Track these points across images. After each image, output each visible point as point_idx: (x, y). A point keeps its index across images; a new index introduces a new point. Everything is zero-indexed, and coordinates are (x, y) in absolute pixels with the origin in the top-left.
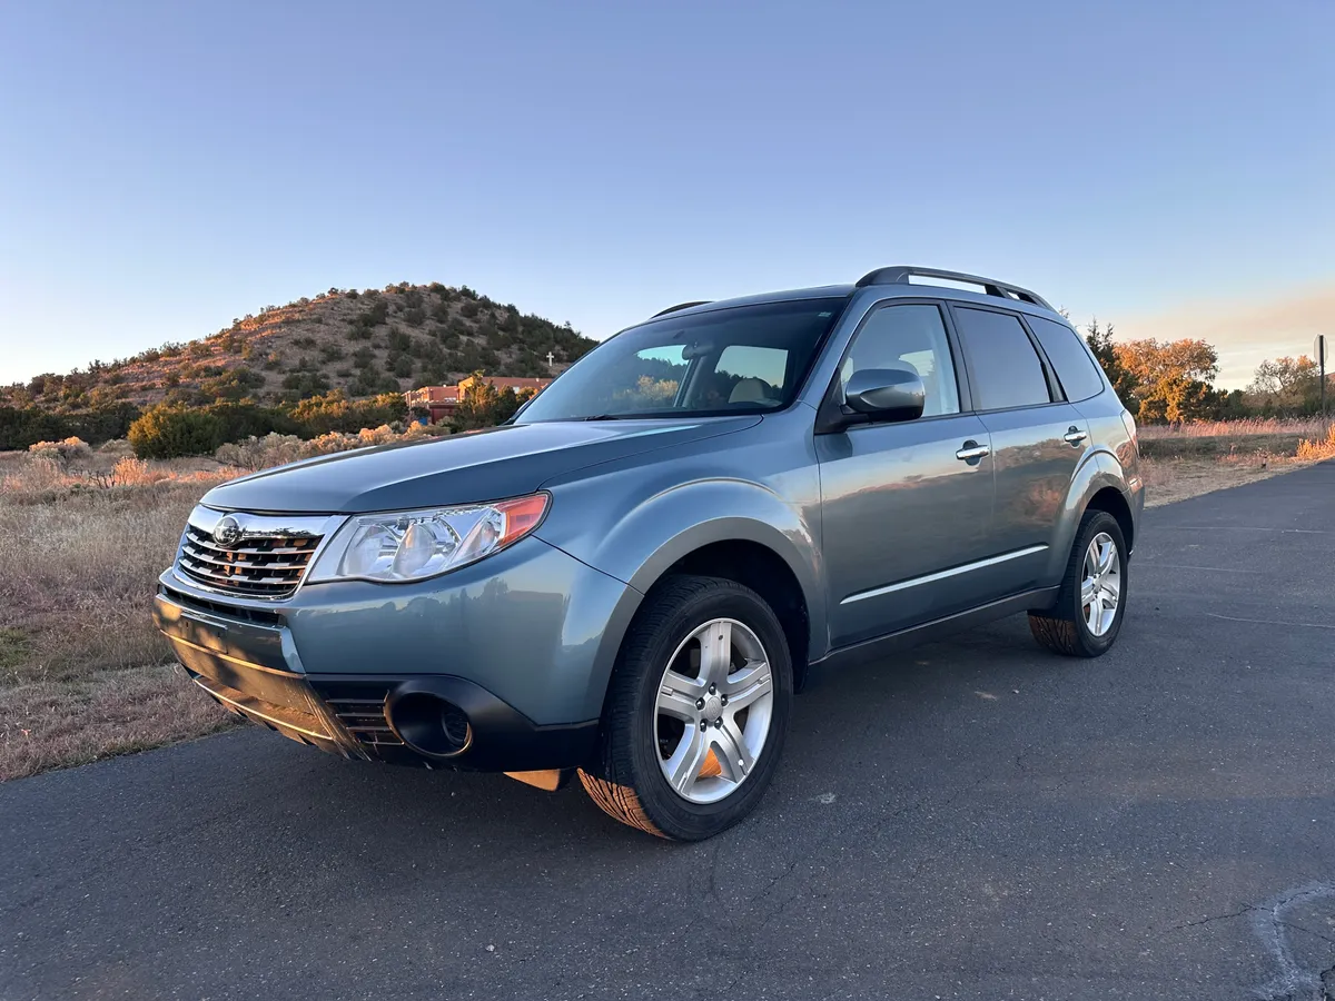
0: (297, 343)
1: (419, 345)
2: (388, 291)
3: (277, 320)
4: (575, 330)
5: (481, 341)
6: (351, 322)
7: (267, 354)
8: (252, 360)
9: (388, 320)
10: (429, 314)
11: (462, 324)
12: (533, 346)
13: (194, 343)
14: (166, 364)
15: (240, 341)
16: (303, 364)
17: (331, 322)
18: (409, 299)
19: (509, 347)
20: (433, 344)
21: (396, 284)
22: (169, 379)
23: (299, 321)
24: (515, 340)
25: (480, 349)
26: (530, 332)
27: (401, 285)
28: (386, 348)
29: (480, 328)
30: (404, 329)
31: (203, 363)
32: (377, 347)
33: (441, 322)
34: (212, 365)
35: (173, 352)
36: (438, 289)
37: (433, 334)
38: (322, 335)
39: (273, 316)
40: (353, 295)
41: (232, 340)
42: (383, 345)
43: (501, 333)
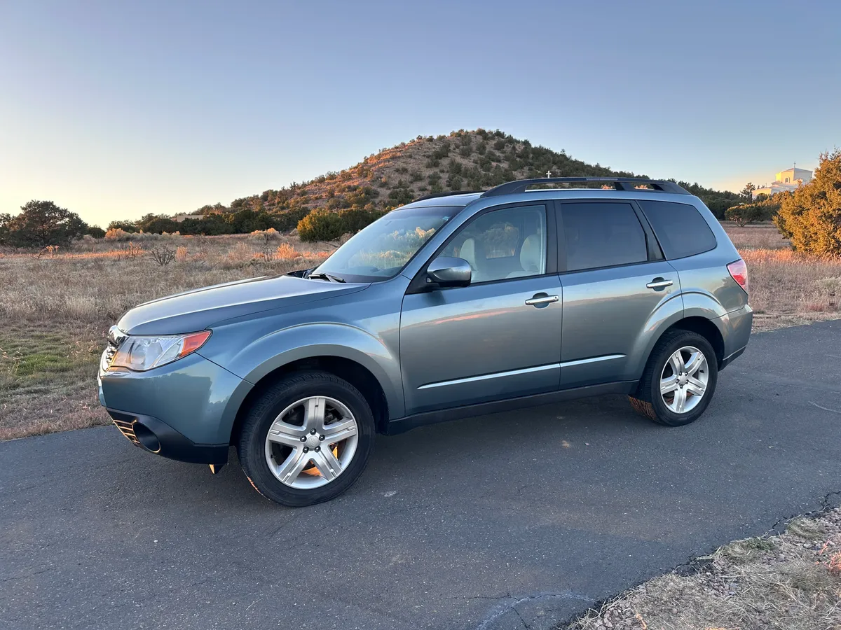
0: (397, 170)
1: (467, 170)
2: (451, 136)
3: (388, 157)
4: (568, 155)
5: (505, 165)
6: (428, 157)
7: (381, 178)
8: (373, 181)
9: (449, 154)
10: (474, 148)
11: (493, 155)
12: (538, 167)
13: (343, 171)
14: (328, 184)
15: (367, 170)
16: (400, 183)
17: (416, 157)
18: (462, 137)
19: (522, 168)
20: (476, 168)
21: (456, 131)
22: (329, 193)
23: (399, 157)
24: (527, 164)
25: (503, 170)
26: (537, 159)
27: (460, 131)
28: (448, 172)
29: (505, 156)
30: (459, 159)
31: (347, 183)
32: (442, 171)
33: (481, 154)
34: (352, 185)
35: (332, 177)
36: (481, 132)
37: (475, 162)
38: (412, 165)
39: (386, 154)
40: (431, 140)
41: (362, 170)
42: (445, 170)
43: (518, 159)
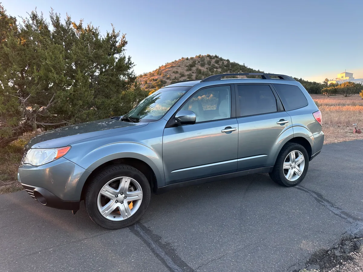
0: (174, 72)
1: (204, 72)
2: (196, 57)
3: (169, 66)
4: (246, 66)
5: (220, 70)
6: (187, 66)
7: (167, 75)
8: (163, 77)
9: (196, 65)
10: (206, 63)
11: (214, 65)
12: (234, 71)
13: (150, 73)
14: (144, 78)
15: (161, 72)
16: (175, 77)
17: (182, 66)
18: (201, 58)
19: (227, 71)
20: (207, 71)
21: (198, 55)
22: (145, 82)
23: (174, 66)
24: (229, 70)
25: (219, 72)
26: (233, 67)
27: (199, 55)
28: (195, 73)
29: (219, 66)
30: (200, 68)
31: (152, 78)
32: (193, 73)
33: (209, 65)
34: (155, 78)
35: (145, 75)
36: (209, 56)
37: (207, 69)
38: (180, 70)
39: (168, 65)
40: (187, 59)
41: (159, 72)
42: (195, 72)
43: (225, 68)
